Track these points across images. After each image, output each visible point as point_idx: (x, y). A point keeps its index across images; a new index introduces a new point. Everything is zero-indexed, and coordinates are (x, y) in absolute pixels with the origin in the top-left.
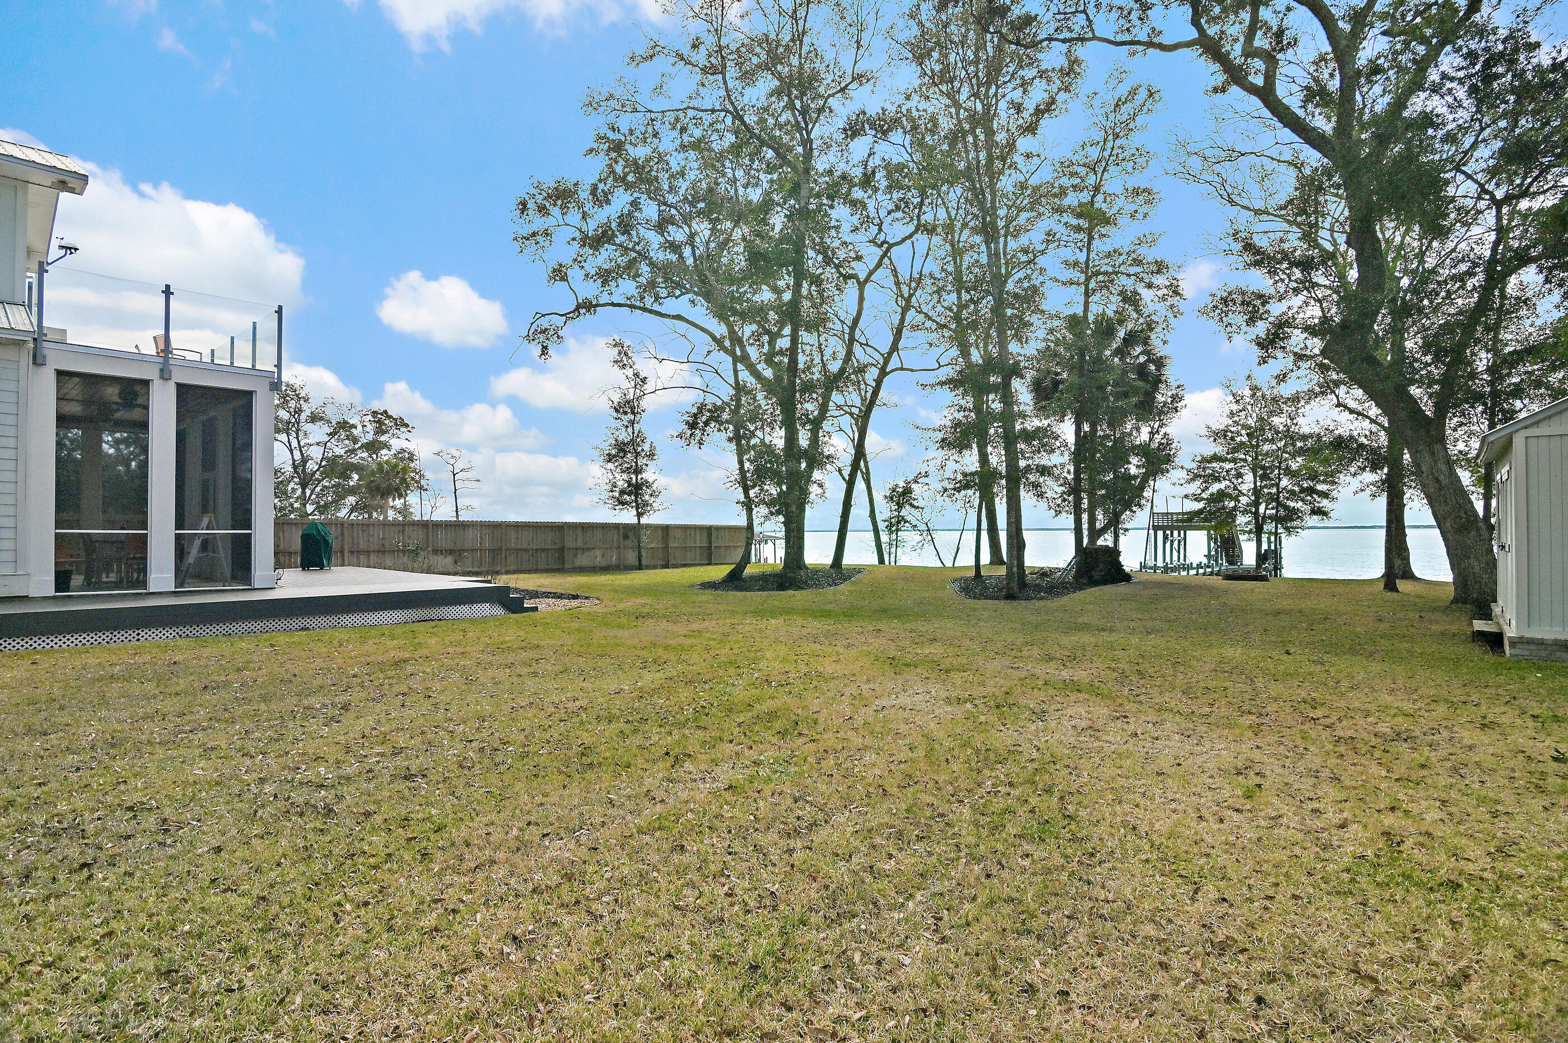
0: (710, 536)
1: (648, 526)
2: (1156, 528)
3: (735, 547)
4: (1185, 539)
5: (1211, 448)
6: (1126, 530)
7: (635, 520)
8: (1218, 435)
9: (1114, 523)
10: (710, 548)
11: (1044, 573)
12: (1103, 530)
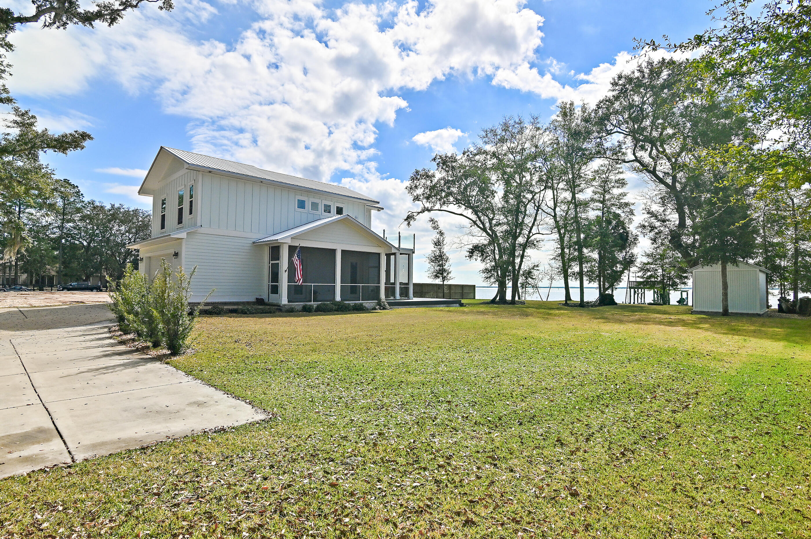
0: (463, 288)
1: (446, 285)
2: (630, 288)
3: (470, 293)
4: (644, 293)
5: (645, 260)
6: (616, 288)
7: (442, 283)
8: (648, 256)
9: (612, 286)
10: (462, 293)
11: (588, 303)
12: (608, 289)
